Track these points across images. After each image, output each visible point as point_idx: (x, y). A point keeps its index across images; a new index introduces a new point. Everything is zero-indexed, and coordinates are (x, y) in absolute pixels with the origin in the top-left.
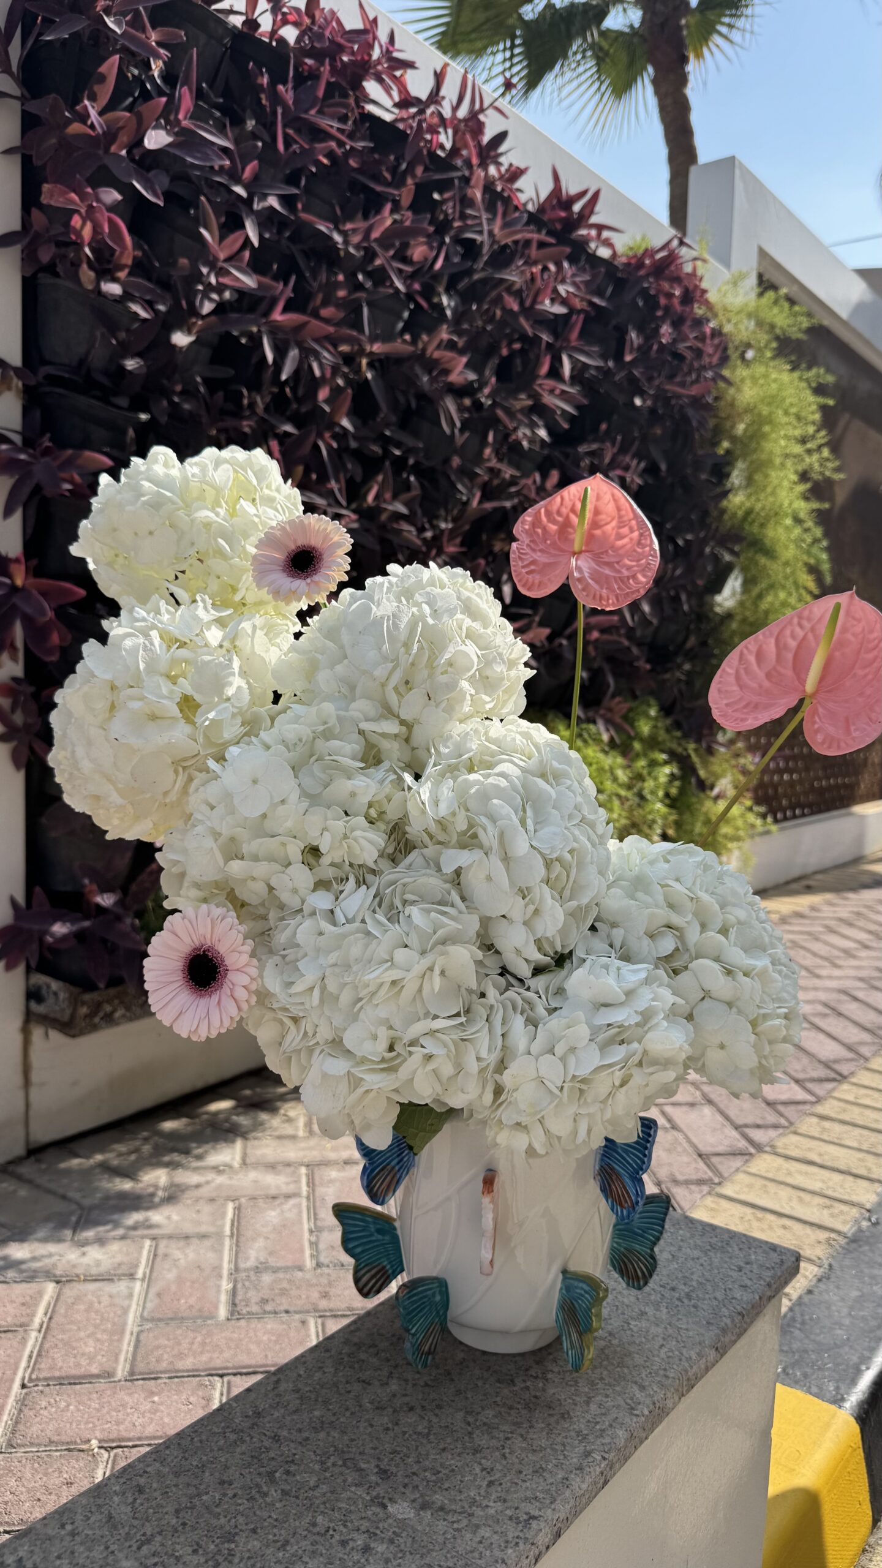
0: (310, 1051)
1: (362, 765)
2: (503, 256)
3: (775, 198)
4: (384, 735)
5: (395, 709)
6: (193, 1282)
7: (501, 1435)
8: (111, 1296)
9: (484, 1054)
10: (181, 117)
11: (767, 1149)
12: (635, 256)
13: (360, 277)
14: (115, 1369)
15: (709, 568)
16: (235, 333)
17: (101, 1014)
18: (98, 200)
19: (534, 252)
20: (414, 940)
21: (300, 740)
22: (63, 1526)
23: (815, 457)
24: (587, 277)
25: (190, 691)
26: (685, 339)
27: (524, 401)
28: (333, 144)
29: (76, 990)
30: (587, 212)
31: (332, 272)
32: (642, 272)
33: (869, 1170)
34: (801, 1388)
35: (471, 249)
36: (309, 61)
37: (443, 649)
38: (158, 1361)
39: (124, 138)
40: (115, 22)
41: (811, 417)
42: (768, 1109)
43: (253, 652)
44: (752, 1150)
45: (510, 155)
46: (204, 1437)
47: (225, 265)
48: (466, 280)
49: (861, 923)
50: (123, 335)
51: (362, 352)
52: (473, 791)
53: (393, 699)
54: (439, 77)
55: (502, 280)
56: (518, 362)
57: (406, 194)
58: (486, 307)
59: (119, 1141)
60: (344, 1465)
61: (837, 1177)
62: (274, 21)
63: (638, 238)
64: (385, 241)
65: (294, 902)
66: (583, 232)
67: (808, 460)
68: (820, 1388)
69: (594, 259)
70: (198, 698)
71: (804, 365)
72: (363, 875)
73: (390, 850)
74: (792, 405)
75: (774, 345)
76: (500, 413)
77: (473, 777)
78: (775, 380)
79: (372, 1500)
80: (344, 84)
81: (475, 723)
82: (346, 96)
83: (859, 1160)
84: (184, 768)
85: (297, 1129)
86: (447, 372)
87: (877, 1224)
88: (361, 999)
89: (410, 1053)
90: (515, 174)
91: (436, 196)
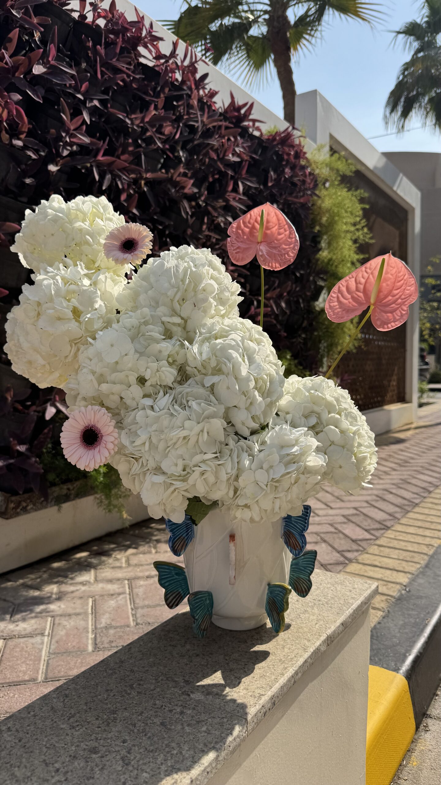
0: (145, 474)
1: (164, 337)
2: (208, 133)
3: (336, 110)
4: (174, 324)
5: (178, 311)
6: (74, 635)
7: (243, 663)
8: (33, 644)
9: (229, 471)
10: (50, 59)
11: (354, 561)
12: (271, 135)
13: (139, 141)
14: (37, 677)
15: (312, 287)
16: (79, 167)
17: (21, 507)
18: (10, 99)
19: (223, 131)
20: (194, 416)
21: (133, 327)
22: (29, 713)
23: (361, 232)
24: (249, 144)
25: (76, 304)
26: (297, 176)
27: (221, 203)
28: (125, 76)
29: (8, 495)
30: (248, 114)
31: (125, 139)
32: (275, 143)
33: (404, 568)
34: (378, 665)
35: (192, 130)
36: (112, 36)
37: (201, 282)
38: (59, 672)
39: (22, 69)
40: (16, 12)
41: (357, 214)
42: (353, 543)
43: (106, 291)
44: (347, 562)
45: (211, 84)
46: (96, 673)
47: (74, 132)
48: (191, 144)
49: (392, 460)
50: (23, 167)
51: (141, 178)
52: (218, 347)
53: (177, 306)
54: (175, 45)
55: (209, 144)
56: (217, 185)
57: (161, 102)
58: (201, 157)
59: (31, 573)
60: (167, 679)
61: (389, 572)
62: (94, 15)
63: (273, 127)
64: (152, 123)
65: (133, 404)
66: (246, 123)
67: (357, 234)
68: (388, 665)
69: (252, 137)
70: (81, 308)
71: (353, 189)
72: (167, 389)
73: (179, 379)
74: (348, 207)
75: (339, 178)
76: (210, 208)
77: (218, 341)
78: (340, 196)
79: (182, 693)
80: (129, 47)
81: (217, 318)
82: (130, 53)
83: (399, 564)
84: (75, 344)
85: (122, 563)
86: (183, 188)
87: (410, 591)
88: (168, 447)
89: (193, 471)
90: (213, 94)
91: (175, 103)
